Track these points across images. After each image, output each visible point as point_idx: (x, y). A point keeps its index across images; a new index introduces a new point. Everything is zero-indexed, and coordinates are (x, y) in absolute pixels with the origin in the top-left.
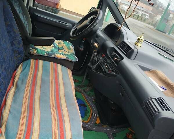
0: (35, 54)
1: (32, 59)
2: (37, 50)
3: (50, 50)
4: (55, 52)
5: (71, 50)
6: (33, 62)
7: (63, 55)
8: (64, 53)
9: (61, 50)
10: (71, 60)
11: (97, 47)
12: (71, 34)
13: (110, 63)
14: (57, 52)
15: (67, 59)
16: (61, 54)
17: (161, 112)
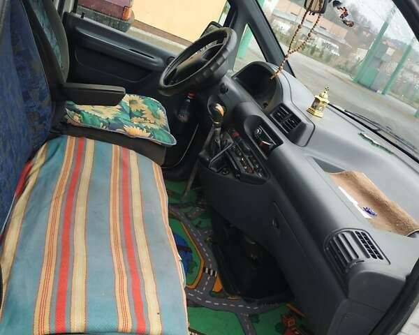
0: (76, 124)
1: (69, 136)
2: (83, 115)
3: (111, 117)
4: (123, 121)
5: (159, 119)
6: (70, 142)
7: (143, 130)
8: (144, 125)
9: (137, 117)
10: (160, 142)
11: (222, 113)
12: (162, 82)
13: (252, 153)
14: (128, 123)
15: (151, 139)
16: (137, 126)
17: (363, 261)
